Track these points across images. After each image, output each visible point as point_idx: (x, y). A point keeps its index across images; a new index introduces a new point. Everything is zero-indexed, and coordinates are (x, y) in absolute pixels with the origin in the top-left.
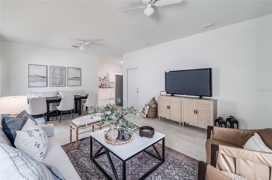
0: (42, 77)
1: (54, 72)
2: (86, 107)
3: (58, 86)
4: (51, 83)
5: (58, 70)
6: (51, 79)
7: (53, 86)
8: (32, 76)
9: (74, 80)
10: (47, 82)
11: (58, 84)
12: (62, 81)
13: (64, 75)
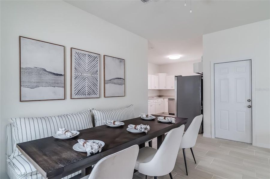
0: (54, 74)
1: (79, 64)
2: (183, 149)
3: (88, 96)
4: (73, 90)
5: (87, 60)
6: (73, 79)
7: (77, 97)
8: (30, 71)
9: (115, 84)
10: (65, 87)
11: (87, 94)
12: (95, 85)
13: (98, 72)
